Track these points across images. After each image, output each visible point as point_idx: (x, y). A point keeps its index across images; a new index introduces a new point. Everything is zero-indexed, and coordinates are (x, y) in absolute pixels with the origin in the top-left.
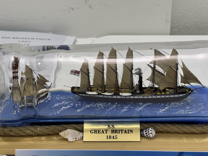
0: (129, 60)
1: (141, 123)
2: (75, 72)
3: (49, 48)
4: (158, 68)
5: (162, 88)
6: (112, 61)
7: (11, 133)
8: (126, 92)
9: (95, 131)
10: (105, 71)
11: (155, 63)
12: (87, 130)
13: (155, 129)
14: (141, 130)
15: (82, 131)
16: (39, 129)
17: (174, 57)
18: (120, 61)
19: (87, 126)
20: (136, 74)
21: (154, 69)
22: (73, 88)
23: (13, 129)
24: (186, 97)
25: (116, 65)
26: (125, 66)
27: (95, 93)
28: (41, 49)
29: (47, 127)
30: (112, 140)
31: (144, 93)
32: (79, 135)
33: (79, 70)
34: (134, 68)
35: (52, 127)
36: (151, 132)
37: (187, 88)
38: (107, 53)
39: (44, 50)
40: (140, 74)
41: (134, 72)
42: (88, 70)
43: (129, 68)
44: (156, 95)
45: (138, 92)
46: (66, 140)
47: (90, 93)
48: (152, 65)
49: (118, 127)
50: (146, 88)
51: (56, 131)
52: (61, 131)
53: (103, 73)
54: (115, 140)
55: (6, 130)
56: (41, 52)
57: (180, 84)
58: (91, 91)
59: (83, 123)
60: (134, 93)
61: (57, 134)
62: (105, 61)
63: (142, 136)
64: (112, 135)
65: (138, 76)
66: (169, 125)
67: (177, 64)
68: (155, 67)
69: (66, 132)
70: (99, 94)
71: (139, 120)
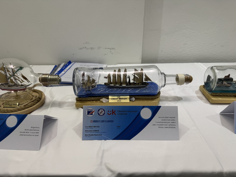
0: (125, 73)
1: (130, 96)
2: (106, 78)
3: (96, 69)
4: (136, 75)
5: (137, 83)
6: (119, 73)
7: (82, 100)
8: (124, 84)
9: (113, 99)
10: (117, 77)
11: (135, 74)
12: (110, 99)
13: (135, 98)
14: (130, 98)
15: (108, 99)
16: (93, 98)
17: (142, 71)
18: (122, 73)
19: (110, 97)
20: (128, 78)
21: (134, 76)
22: (105, 83)
23: (83, 98)
24: (146, 86)
25: (120, 74)
26: (124, 75)
27: (113, 85)
28: (93, 69)
29: (96, 97)
30: (119, 102)
31: (131, 85)
32: (107, 100)
33: (107, 77)
34: (127, 76)
35: (97, 98)
36: (133, 99)
37: (146, 83)
38: (117, 70)
39: (94, 69)
40: (129, 78)
41: (127, 77)
42: (110, 77)
43: (125, 76)
44: (135, 85)
45: (129, 84)
46: (103, 102)
47: (111, 85)
48: (134, 75)
49: (121, 97)
50: (131, 83)
51: (99, 99)
52: (101, 99)
53: (116, 78)
54: (120, 102)
55: (81, 99)
56: (93, 70)
57: (144, 81)
58: (112, 84)
59: (108, 96)
60: (127, 85)
61: (99, 100)
62: (117, 73)
63: (130, 100)
64: (119, 100)
65: (128, 79)
66: (140, 96)
67: (143, 74)
68: (135, 75)
69: (102, 99)
70: (114, 85)
71: (129, 94)
